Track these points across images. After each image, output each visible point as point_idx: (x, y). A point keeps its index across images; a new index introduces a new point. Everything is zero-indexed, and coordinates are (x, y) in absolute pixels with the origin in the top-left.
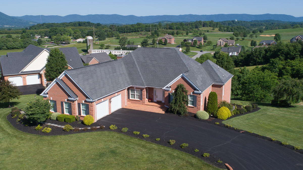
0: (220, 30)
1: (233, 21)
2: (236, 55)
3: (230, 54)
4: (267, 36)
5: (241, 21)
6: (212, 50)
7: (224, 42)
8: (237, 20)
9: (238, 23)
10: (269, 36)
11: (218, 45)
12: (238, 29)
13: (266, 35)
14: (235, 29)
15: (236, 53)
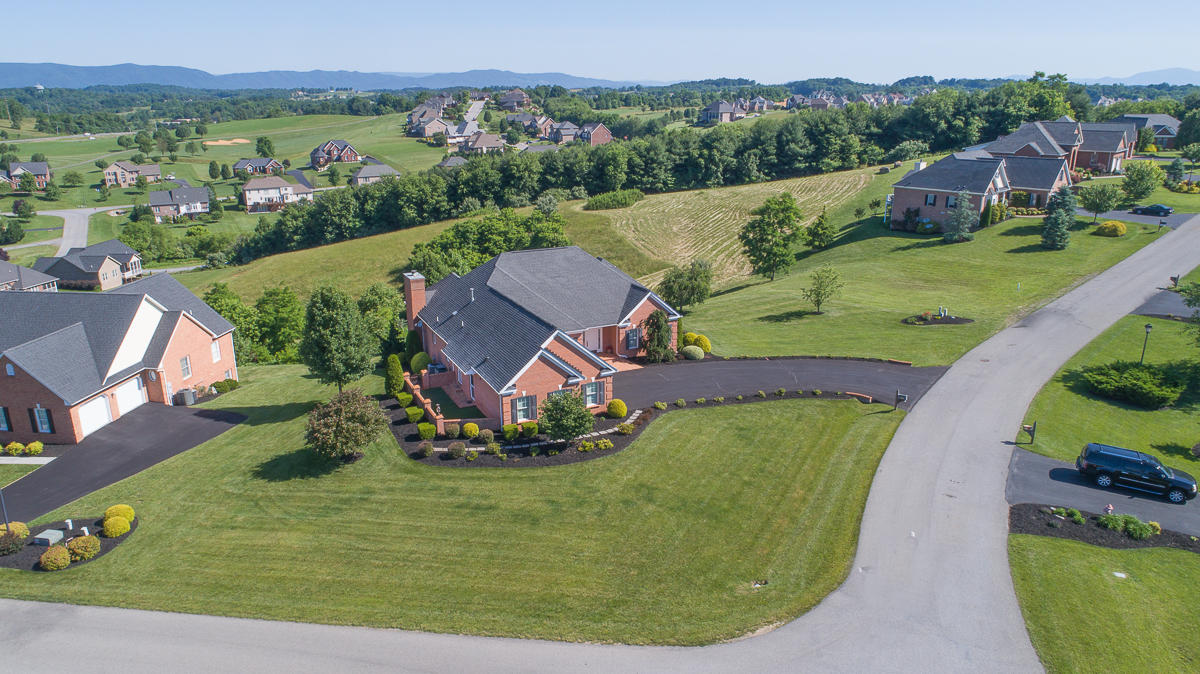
0: (41, 130)
1: (31, 91)
2: (199, 210)
3: (183, 209)
4: (222, 142)
5: (60, 91)
6: (98, 201)
7: (127, 174)
8: (42, 88)
9: (51, 96)
10: (228, 143)
11: (108, 184)
12: (100, 123)
13: (217, 141)
14: (90, 123)
15: (199, 204)
